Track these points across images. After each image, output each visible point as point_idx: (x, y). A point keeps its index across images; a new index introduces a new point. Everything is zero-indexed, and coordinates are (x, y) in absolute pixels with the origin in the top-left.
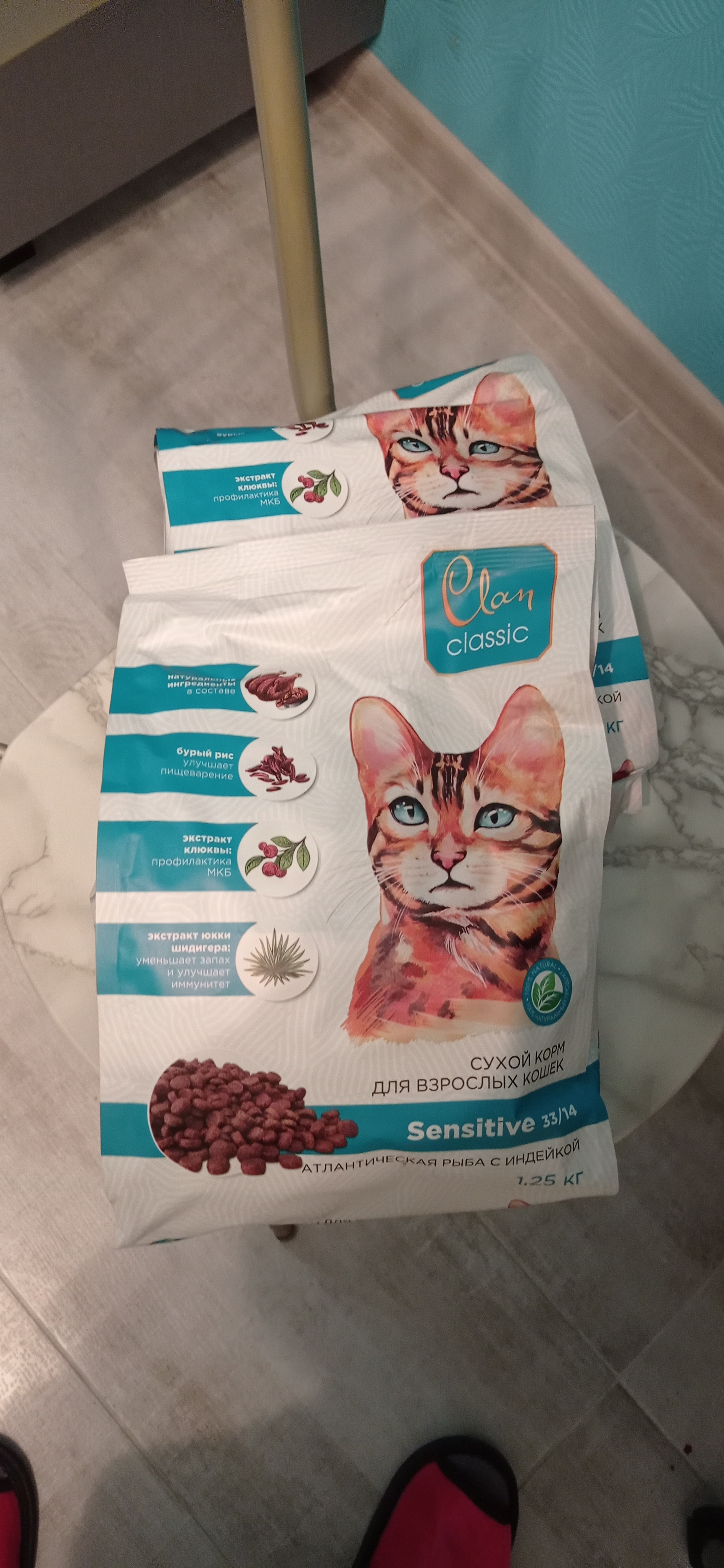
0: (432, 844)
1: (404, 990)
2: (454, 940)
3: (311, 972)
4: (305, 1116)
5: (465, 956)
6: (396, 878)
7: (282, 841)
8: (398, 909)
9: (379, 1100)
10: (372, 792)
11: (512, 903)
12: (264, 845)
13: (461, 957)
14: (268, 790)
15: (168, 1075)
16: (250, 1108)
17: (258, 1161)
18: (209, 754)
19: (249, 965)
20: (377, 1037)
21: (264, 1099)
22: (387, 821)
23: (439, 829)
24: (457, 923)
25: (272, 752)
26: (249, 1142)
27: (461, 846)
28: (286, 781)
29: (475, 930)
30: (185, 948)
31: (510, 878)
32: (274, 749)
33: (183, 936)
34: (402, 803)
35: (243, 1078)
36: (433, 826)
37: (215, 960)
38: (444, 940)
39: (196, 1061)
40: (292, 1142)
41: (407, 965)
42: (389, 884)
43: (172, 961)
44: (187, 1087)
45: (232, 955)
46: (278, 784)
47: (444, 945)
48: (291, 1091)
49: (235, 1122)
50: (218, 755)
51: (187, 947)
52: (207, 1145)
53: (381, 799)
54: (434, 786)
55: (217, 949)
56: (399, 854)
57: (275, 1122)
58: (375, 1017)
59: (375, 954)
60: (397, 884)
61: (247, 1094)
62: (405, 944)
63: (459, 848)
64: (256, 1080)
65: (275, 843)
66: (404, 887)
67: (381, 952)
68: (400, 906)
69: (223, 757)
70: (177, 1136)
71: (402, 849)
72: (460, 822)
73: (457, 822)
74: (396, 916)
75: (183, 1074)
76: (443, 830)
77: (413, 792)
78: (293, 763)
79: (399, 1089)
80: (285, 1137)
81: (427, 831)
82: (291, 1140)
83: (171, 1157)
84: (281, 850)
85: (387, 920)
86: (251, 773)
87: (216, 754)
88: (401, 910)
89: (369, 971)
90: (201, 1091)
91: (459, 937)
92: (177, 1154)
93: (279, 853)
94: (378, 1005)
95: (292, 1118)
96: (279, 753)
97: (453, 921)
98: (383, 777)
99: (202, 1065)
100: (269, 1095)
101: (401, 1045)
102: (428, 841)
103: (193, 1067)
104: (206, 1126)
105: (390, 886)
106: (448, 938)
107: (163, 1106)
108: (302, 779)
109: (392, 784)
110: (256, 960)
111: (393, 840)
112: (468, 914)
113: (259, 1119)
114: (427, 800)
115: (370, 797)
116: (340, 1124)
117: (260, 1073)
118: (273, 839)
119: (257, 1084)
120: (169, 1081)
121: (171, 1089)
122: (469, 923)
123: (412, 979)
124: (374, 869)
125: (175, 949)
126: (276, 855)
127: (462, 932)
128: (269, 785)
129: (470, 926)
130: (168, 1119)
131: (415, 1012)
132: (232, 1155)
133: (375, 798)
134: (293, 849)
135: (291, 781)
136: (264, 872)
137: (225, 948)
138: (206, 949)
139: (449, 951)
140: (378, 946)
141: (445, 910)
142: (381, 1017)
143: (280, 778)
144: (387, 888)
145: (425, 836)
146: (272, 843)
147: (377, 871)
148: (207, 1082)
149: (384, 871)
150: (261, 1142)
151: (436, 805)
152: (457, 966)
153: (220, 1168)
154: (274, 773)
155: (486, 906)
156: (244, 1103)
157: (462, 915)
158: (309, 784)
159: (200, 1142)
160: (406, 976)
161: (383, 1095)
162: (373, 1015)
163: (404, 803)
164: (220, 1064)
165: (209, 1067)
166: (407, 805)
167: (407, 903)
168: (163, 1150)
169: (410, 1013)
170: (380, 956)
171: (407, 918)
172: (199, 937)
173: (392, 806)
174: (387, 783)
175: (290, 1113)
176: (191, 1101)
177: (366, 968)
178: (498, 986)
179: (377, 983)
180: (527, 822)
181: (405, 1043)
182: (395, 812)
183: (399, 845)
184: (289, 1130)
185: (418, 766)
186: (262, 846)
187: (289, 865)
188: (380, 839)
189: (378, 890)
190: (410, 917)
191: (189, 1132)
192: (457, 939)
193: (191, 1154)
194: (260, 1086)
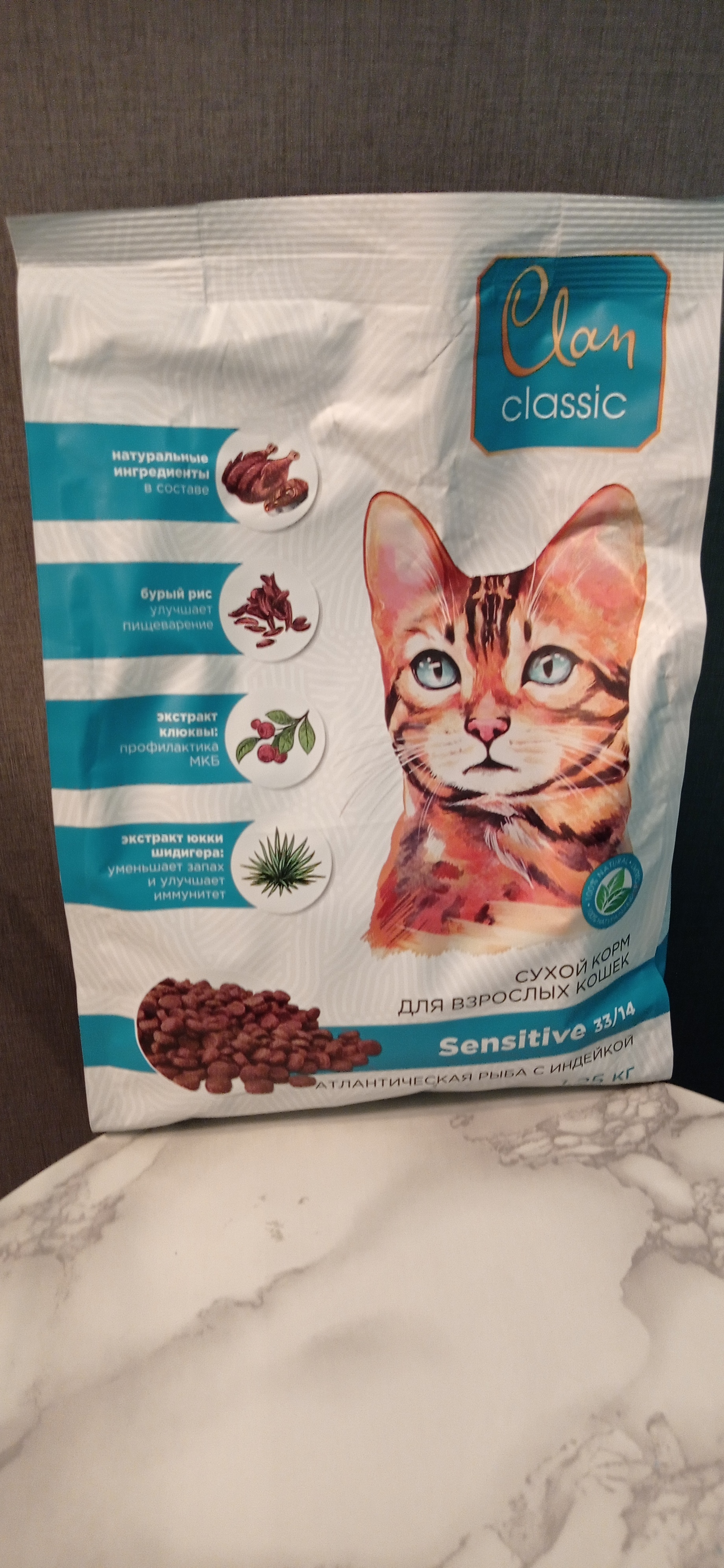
0: (466, 710)
1: (437, 895)
2: (495, 833)
3: (324, 877)
4: (320, 1036)
5: (508, 851)
6: (422, 759)
7: (279, 716)
8: (425, 797)
9: (406, 1019)
10: (390, 644)
11: (566, 788)
12: (258, 723)
13: (504, 853)
14: (259, 645)
15: (155, 993)
16: (254, 1030)
17: (267, 1082)
18: (180, 594)
19: (248, 873)
20: (403, 948)
21: (271, 1020)
22: (408, 684)
23: (475, 689)
24: (498, 811)
25: (260, 584)
26: (254, 1062)
27: (504, 708)
28: (280, 629)
29: (521, 821)
30: (168, 853)
31: (565, 757)
32: (263, 578)
33: (165, 838)
34: (427, 660)
35: (245, 998)
36: (467, 688)
37: (205, 868)
38: (483, 833)
39: (188, 981)
40: (304, 1063)
41: (439, 864)
42: (413, 766)
43: (153, 868)
44: (178, 1007)
45: (226, 861)
46: (270, 635)
47: (484, 840)
48: (303, 1011)
49: (236, 1043)
50: (192, 595)
51: (170, 851)
52: (205, 1066)
53: (401, 656)
54: (469, 628)
55: (207, 854)
56: (425, 728)
57: (284, 1042)
58: (402, 927)
59: (400, 854)
60: (423, 766)
61: (250, 1016)
62: (435, 839)
63: (501, 711)
64: (261, 999)
65: (271, 719)
66: (432, 769)
67: (406, 849)
68: (427, 793)
69: (199, 596)
70: (169, 1055)
71: (428, 722)
72: (503, 675)
73: (500, 675)
74: (423, 805)
75: (173, 993)
76: (480, 690)
77: (439, 643)
78: (289, 598)
79: (430, 1008)
80: (296, 1059)
81: (458, 695)
82: (303, 1062)
83: (164, 1074)
84: (279, 728)
85: (412, 811)
86: (236, 619)
87: (190, 593)
88: (428, 798)
89: (393, 873)
90: (194, 1012)
91: (502, 830)
92: (170, 1071)
93: (277, 732)
94: (406, 912)
95: (304, 1038)
96: (271, 583)
97: (493, 809)
98: (404, 620)
99: (195, 986)
100: (277, 1015)
101: (433, 958)
102: (460, 707)
103: (184, 988)
104: (202, 1047)
105: (414, 769)
106: (488, 830)
107: (152, 1023)
108: (300, 625)
109: (414, 631)
110: (256, 866)
111: (416, 710)
112: (511, 801)
113: (264, 1041)
114: (459, 651)
115: (387, 651)
116: (360, 1044)
117: (265, 992)
118: (268, 714)
119: (262, 1003)
120: (157, 999)
121: (159, 1007)
122: (513, 811)
123: (445, 881)
124: (395, 747)
125: (156, 854)
126: (273, 734)
127: (504, 823)
128: (259, 637)
129: (514, 816)
130: (157, 1036)
131: (448, 919)
132: (234, 1075)
133: (393, 653)
134: (293, 727)
135: (287, 629)
136: (260, 757)
137: (217, 853)
138: (194, 854)
139: (490, 846)
140: (403, 843)
141: (482, 797)
142: (409, 927)
143: (272, 625)
144: (411, 771)
145: (456, 701)
146: (267, 720)
147: (398, 750)
148: (201, 1005)
149: (406, 749)
150: (267, 1062)
151: (471, 655)
152: (498, 863)
153: (221, 1087)
154: (264, 617)
155: (535, 790)
156: (246, 1026)
157: (504, 802)
158: (308, 634)
159: (196, 1062)
160: (439, 878)
161: (411, 1014)
162: (400, 924)
163: (429, 660)
164: (216, 985)
165: (205, 988)
166: (433, 662)
167: (436, 790)
168: (154, 1065)
169: (444, 919)
170: (405, 854)
171: (436, 808)
172: (185, 839)
173: (414, 665)
174: (408, 630)
175: (302, 1034)
176: (184, 1020)
177: (389, 872)
178: (547, 888)
179: (404, 887)
180: (589, 678)
181: (437, 955)
182: (418, 672)
183: (424, 716)
184: (301, 1051)
185: (448, 603)
186: (255, 724)
187: (290, 746)
188: (400, 708)
189: (401, 774)
190: (440, 806)
191: (182, 1052)
192: (499, 831)
193: (187, 1074)
194: (265, 1006)
